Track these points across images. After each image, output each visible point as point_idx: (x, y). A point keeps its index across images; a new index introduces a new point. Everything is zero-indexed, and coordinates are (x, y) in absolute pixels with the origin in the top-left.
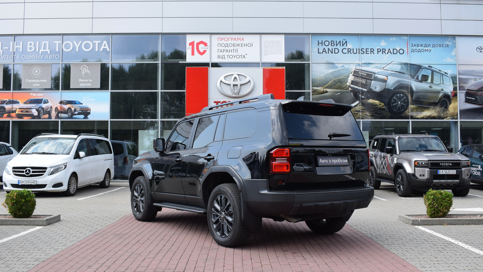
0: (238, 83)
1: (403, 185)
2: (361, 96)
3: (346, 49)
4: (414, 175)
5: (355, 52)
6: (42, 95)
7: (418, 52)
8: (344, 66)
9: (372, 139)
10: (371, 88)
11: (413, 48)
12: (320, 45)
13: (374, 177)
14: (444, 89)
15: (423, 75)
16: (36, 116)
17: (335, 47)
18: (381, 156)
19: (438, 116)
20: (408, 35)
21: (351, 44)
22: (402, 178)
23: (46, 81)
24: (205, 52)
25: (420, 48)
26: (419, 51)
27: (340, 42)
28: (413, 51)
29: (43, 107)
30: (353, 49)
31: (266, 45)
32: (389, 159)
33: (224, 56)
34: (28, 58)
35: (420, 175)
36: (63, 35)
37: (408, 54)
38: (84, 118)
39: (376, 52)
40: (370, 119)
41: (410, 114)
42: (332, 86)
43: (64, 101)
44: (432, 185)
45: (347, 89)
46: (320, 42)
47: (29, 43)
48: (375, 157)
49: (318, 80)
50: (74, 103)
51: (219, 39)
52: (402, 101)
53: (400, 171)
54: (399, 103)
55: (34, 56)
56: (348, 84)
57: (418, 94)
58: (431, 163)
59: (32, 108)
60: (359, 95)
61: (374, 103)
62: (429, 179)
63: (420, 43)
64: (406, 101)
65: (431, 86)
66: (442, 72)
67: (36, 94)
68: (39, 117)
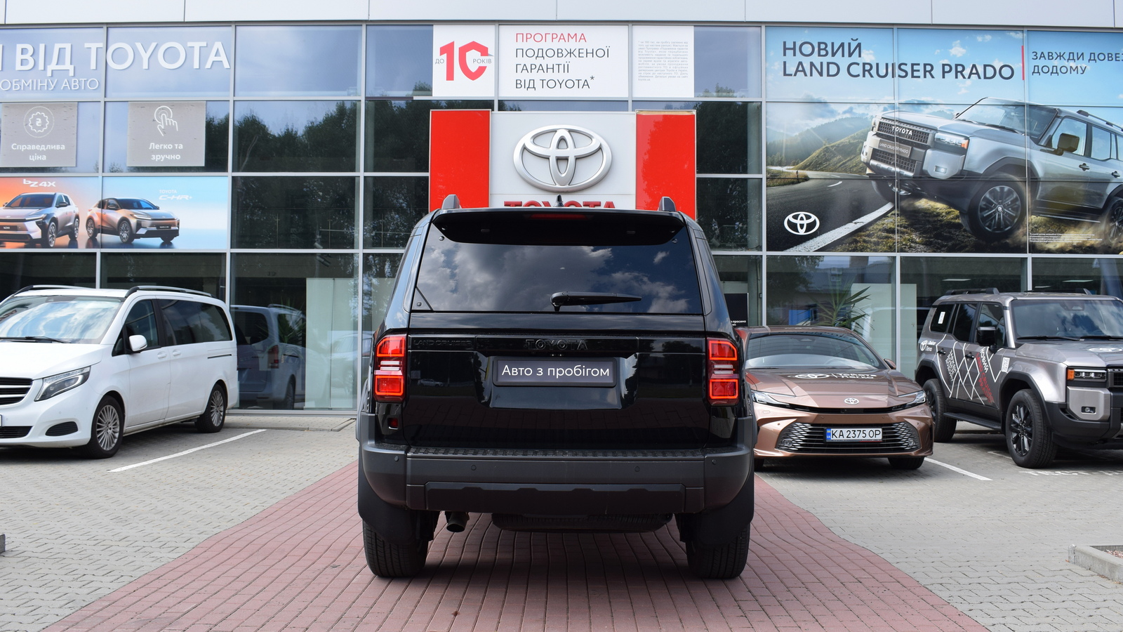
0: (570, 152)
1: (1030, 435)
2: (897, 190)
3: (858, 64)
4: (1064, 407)
5: (882, 72)
6: (52, 184)
7: (1052, 73)
8: (854, 111)
9: (930, 307)
10: (924, 168)
11: (1037, 62)
12: (789, 53)
13: (939, 408)
14: (1119, 173)
15: (1063, 135)
16: (37, 241)
17: (829, 58)
18: (959, 353)
19: (1104, 246)
20: (1025, 29)
21: (871, 52)
22: (1027, 414)
23: (63, 147)
24: (481, 70)
25: (1056, 62)
26: (1055, 71)
27: (842, 45)
28: (1037, 71)
29: (55, 216)
30: (877, 64)
31: (644, 53)
32: (987, 362)
33: (532, 82)
34: (16, 87)
35: (1083, 409)
36: (109, 25)
37: (1023, 79)
38: (163, 246)
39: (937, 72)
40: (921, 252)
41: (1028, 239)
42: (821, 164)
43: (110, 201)
44: (1115, 437)
45: (859, 172)
46: (789, 45)
47: (19, 47)
48: (943, 353)
49: (784, 147)
50: (135, 204)
51: (520, 37)
52: (1008, 205)
53: (1022, 394)
54: (1000, 209)
55: (33, 82)
56: (864, 158)
57: (1050, 187)
58: (1116, 375)
59: (27, 219)
60: (892, 187)
61: (932, 210)
62: (1109, 420)
63: (1056, 49)
64: (1017, 203)
65: (1084, 164)
66: (1114, 128)
67: (37, 183)
68: (44, 242)
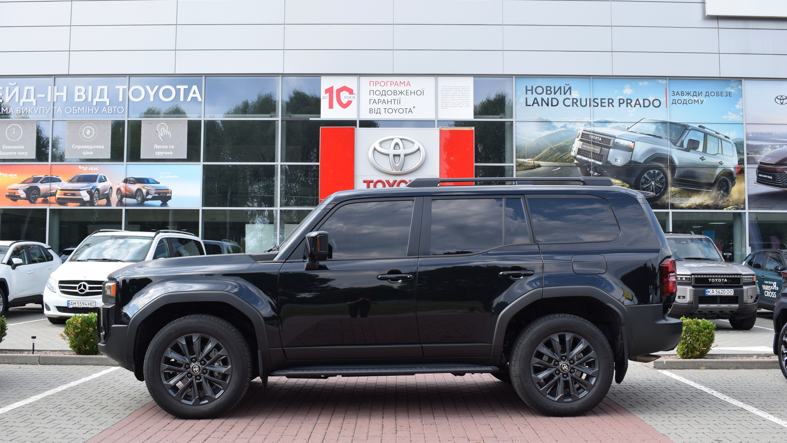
0: (401, 151)
2: (592, 172)
3: (569, 99)
5: (584, 103)
6: (96, 168)
7: (683, 103)
8: (567, 126)
11: (674, 97)
12: (529, 92)
14: (723, 162)
15: (690, 140)
16: (87, 202)
17: (553, 96)
19: (714, 205)
20: (668, 78)
21: (577, 92)
23: (103, 147)
25: (686, 97)
26: (685, 102)
27: (560, 88)
28: (674, 102)
29: (98, 188)
30: (581, 99)
31: (444, 93)
33: (379, 110)
34: (75, 111)
35: (679, 297)
36: (130, 75)
37: (667, 107)
38: (162, 205)
39: (616, 103)
41: (670, 201)
42: (548, 157)
43: (131, 179)
44: (696, 312)
45: (570, 162)
46: (529, 88)
47: (77, 88)
49: (526, 147)
50: (146, 181)
51: (372, 83)
52: (658, 181)
54: (653, 183)
55: (85, 108)
56: (573, 154)
57: (683, 170)
58: (696, 278)
59: (81, 189)
60: (589, 171)
62: (692, 303)
63: (686, 90)
64: (663, 180)
65: (703, 157)
66: (720, 136)
67: (87, 168)
68: (91, 203)
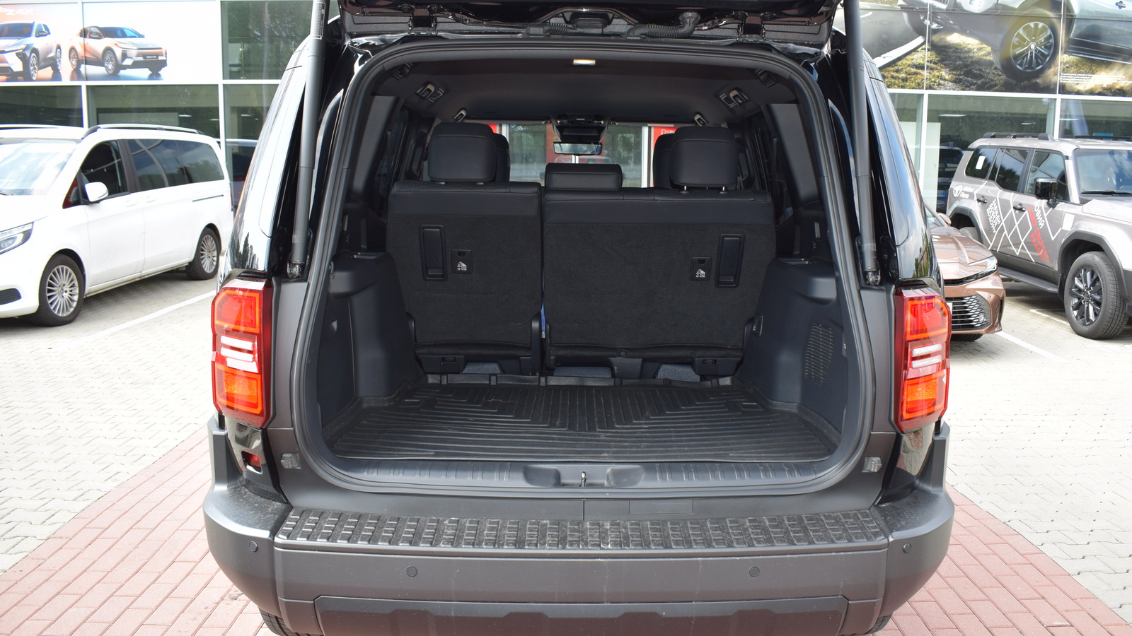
1: (1098, 303)
2: (928, 23)
9: (963, 148)
16: (19, 73)
18: (1004, 203)
29: (35, 47)
32: (1043, 216)
38: (151, 77)
40: (950, 89)
41: (1059, 79)
43: (92, 29)
45: (891, 3)
48: (982, 201)
50: (119, 33)
52: (1041, 43)
53: (1091, 257)
54: (1033, 46)
57: (1085, 25)
59: (6, 50)
60: (924, 20)
61: (964, 45)
64: (1050, 41)
65: (1121, 2)
67: (13, 10)
68: (26, 75)
